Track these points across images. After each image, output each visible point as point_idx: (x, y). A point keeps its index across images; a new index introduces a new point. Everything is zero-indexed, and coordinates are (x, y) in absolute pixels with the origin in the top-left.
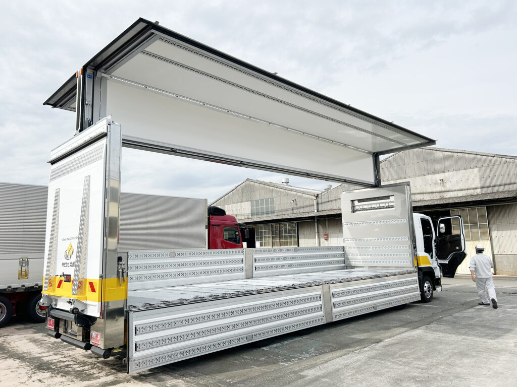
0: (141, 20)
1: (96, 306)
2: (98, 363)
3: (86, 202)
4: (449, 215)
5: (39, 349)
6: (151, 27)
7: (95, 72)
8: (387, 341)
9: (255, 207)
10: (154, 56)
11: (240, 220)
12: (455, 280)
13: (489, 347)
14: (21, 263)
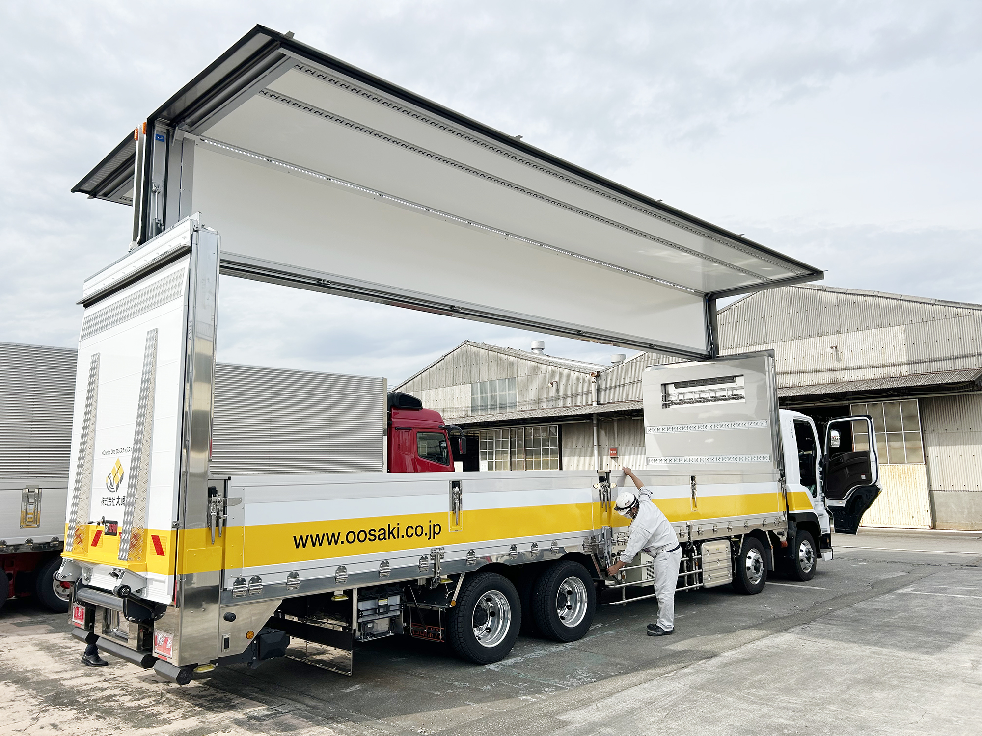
0: (259, 29)
1: (164, 582)
2: (169, 692)
3: (148, 381)
4: (847, 414)
5: (56, 665)
6: (278, 42)
7: (171, 130)
8: (728, 655)
9: (479, 396)
10: (286, 100)
11: (451, 418)
12: (859, 537)
13: (924, 669)
14: (26, 498)
